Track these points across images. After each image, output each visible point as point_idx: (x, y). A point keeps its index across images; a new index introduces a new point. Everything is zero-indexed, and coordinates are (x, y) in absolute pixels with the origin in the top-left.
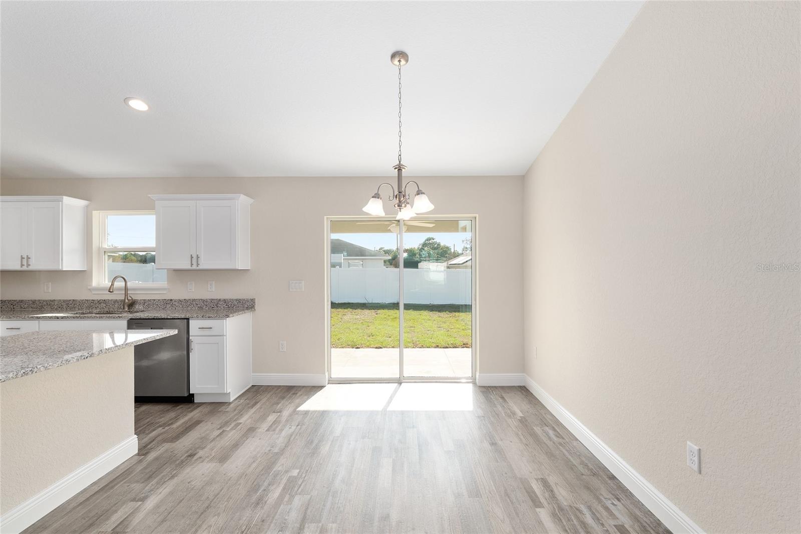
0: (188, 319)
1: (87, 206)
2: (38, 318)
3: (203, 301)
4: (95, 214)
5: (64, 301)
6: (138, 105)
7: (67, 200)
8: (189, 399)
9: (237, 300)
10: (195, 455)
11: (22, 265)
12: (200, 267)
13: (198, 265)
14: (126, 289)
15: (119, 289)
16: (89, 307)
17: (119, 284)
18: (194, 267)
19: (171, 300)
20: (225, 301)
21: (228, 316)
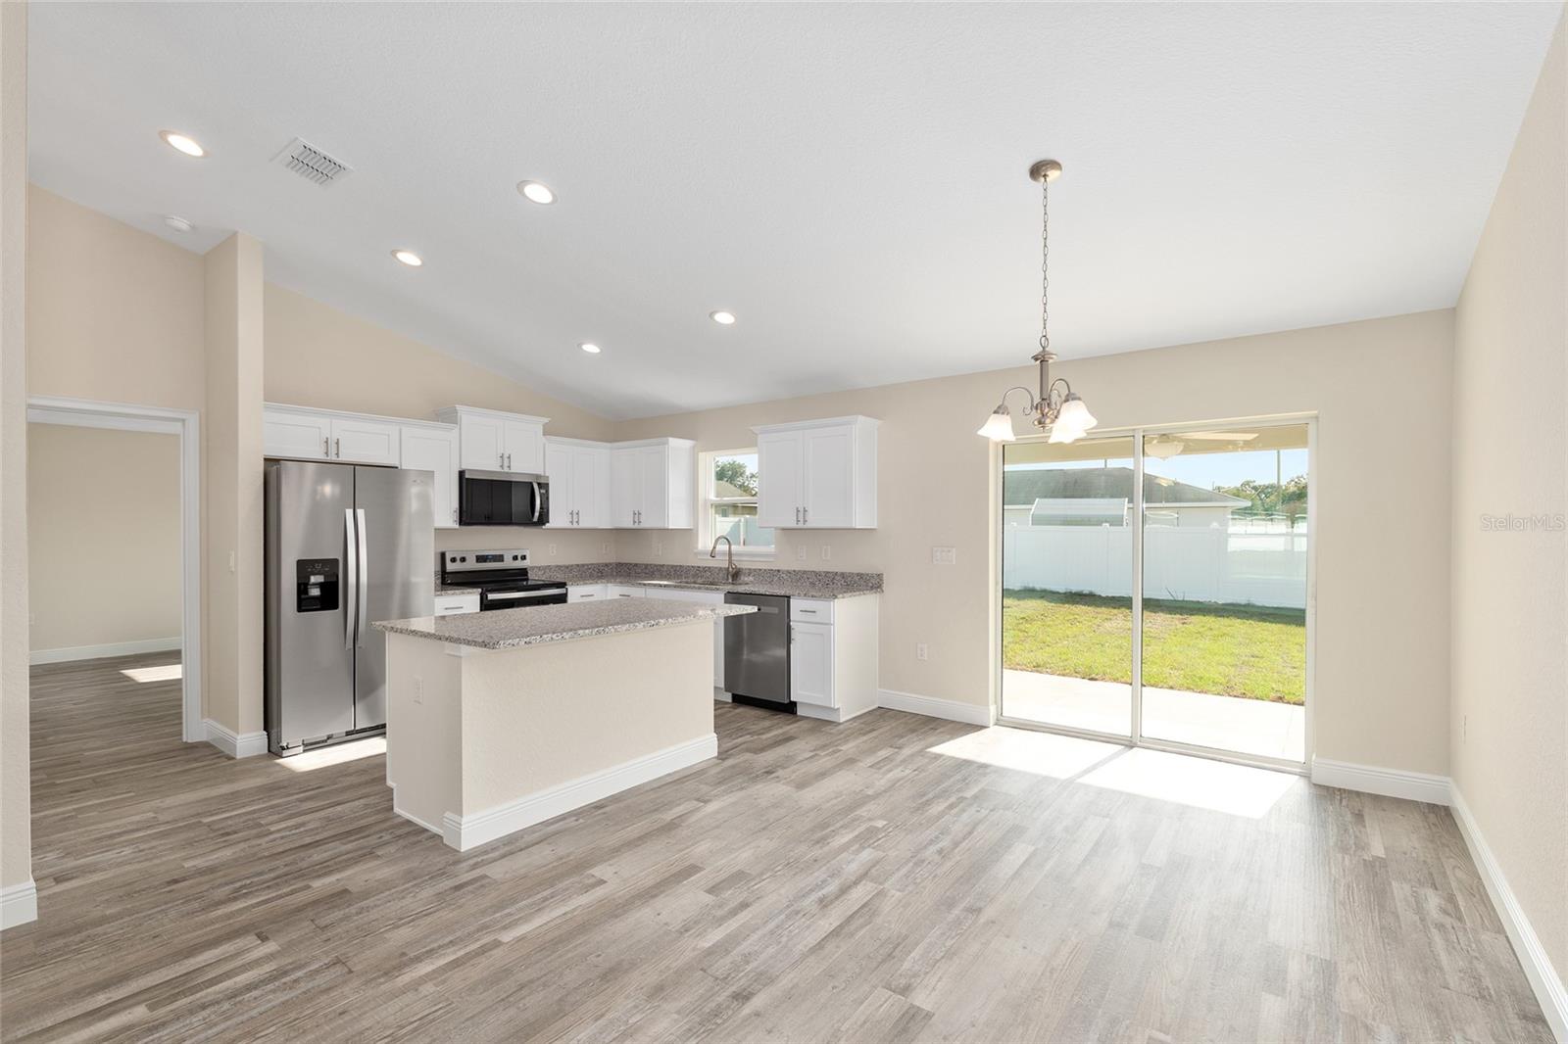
0: (789, 597)
1: (694, 447)
2: (645, 585)
3: (816, 574)
4: (702, 455)
5: (672, 566)
6: (724, 318)
7: (673, 442)
8: (790, 708)
9: (858, 575)
10: (773, 772)
11: (634, 522)
12: (808, 525)
13: (805, 521)
14: (730, 554)
15: (724, 554)
16: (695, 575)
17: (723, 547)
18: (801, 525)
19: (779, 571)
20: (843, 575)
21: (836, 597)
